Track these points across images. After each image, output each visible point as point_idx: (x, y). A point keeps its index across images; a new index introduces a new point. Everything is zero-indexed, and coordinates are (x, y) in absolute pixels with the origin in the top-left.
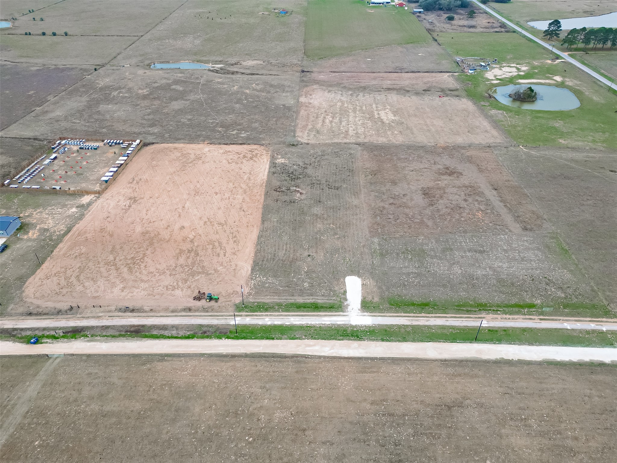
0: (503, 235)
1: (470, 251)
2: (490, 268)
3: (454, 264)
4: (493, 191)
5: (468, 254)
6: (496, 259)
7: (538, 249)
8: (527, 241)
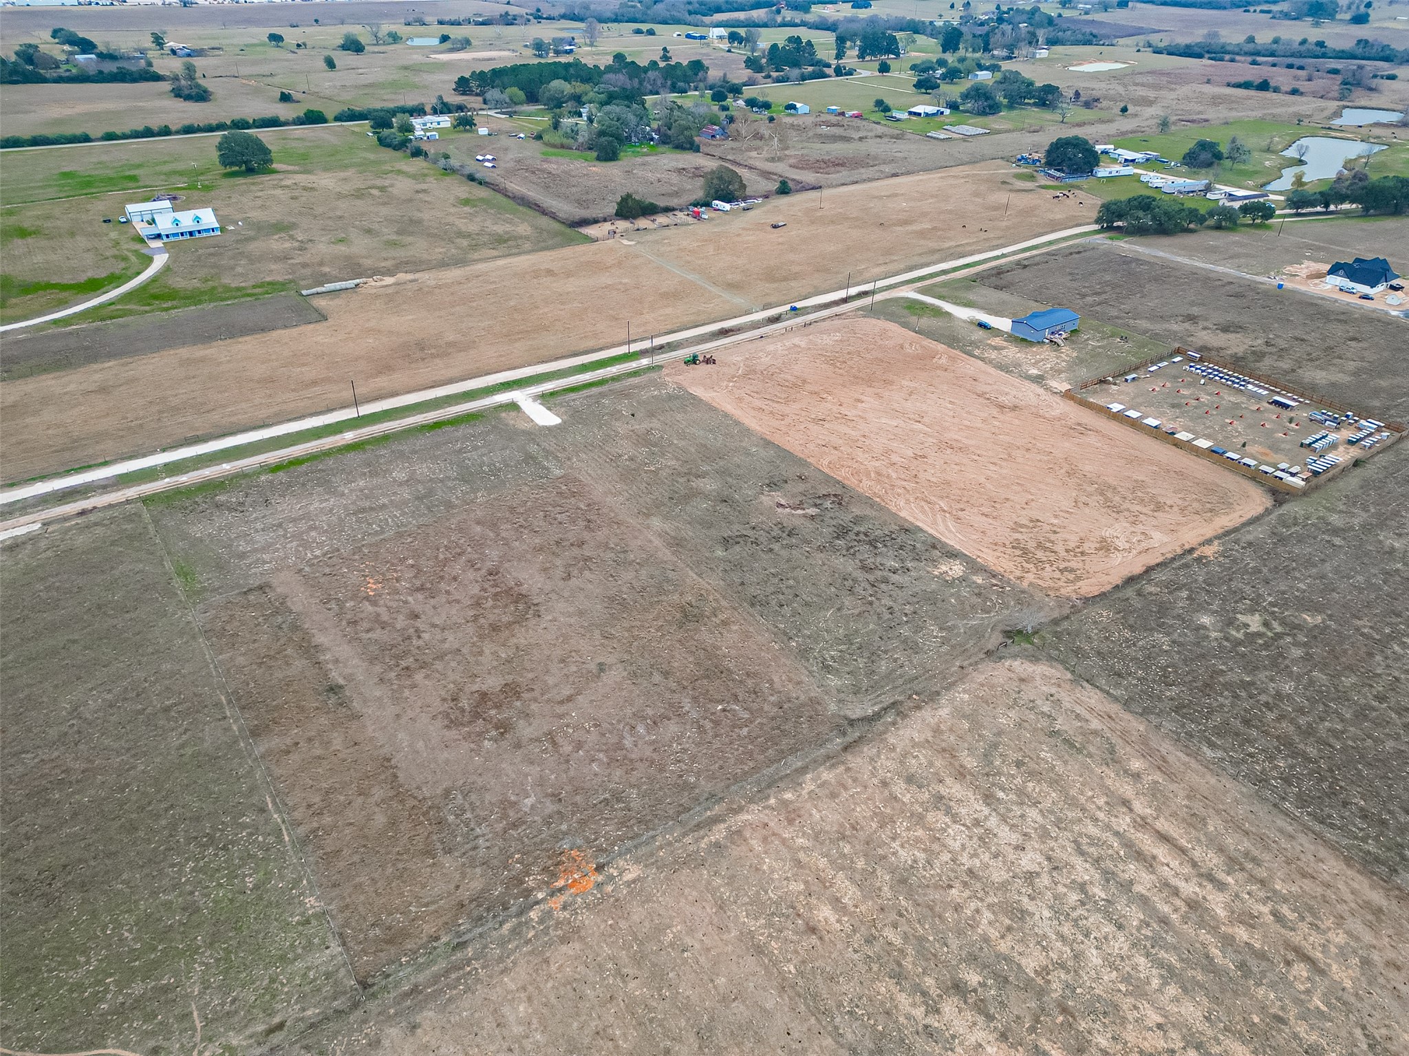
0: (316, 557)
1: (384, 506)
2: (343, 494)
3: (407, 481)
4: (341, 681)
5: (386, 501)
6: (331, 510)
7: (243, 556)
8: (265, 562)
